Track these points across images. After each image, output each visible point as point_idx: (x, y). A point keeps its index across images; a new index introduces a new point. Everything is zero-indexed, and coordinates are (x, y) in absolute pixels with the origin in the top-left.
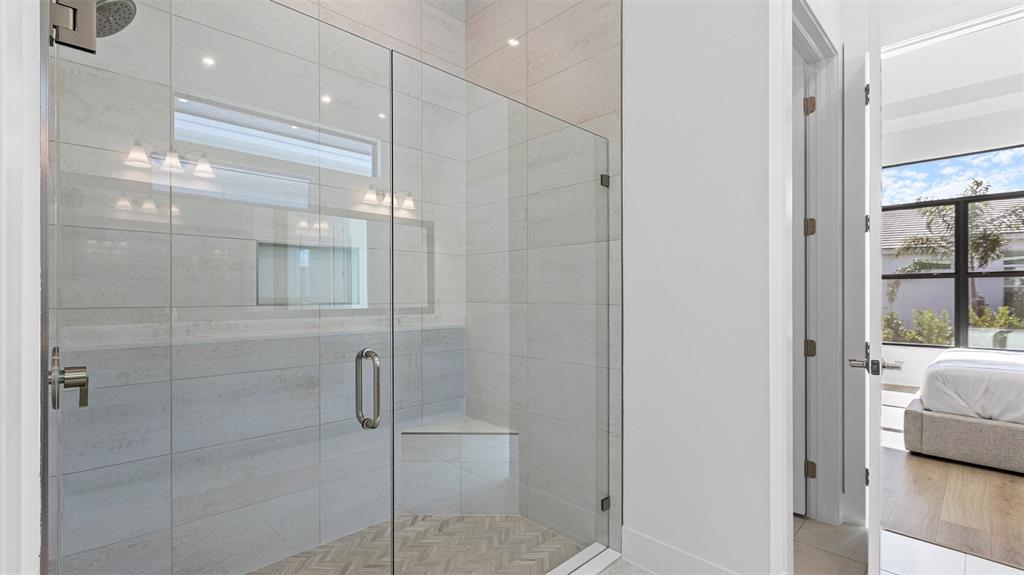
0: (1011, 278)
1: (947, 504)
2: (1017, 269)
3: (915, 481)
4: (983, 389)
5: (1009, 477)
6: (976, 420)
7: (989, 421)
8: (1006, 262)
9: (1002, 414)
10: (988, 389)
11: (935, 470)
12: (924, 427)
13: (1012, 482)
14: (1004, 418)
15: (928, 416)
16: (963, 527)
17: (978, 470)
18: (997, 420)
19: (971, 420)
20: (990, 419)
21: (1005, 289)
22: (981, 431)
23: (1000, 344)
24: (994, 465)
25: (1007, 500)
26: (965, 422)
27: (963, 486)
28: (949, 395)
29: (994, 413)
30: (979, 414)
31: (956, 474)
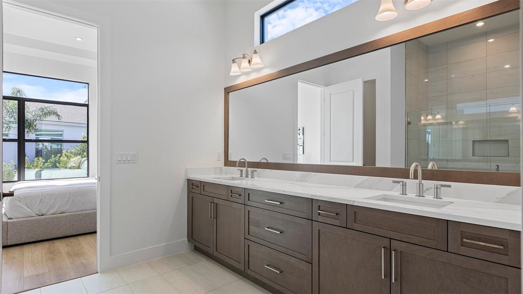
0: (38, 143)
1: (26, 267)
2: (40, 139)
3: (6, 263)
4: (39, 200)
5: (51, 242)
6: (36, 218)
7: (42, 217)
8: (36, 135)
9: (48, 211)
10: (41, 200)
11: (15, 252)
12: (9, 230)
13: (53, 243)
14: (48, 214)
15: (12, 223)
16: (36, 275)
17: (37, 244)
18: (45, 215)
19: (34, 218)
20: (42, 215)
21: (36, 148)
22: (39, 222)
23: (38, 177)
24: (45, 238)
25: (52, 253)
26: (31, 220)
27: (32, 254)
28: (22, 207)
29: (44, 212)
30: (37, 214)
31: (27, 250)
